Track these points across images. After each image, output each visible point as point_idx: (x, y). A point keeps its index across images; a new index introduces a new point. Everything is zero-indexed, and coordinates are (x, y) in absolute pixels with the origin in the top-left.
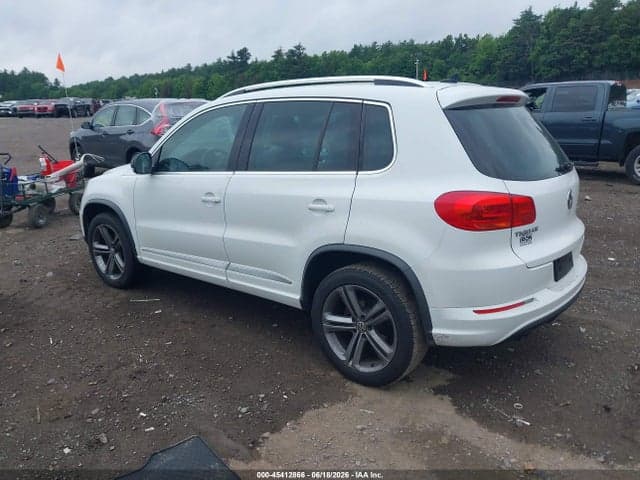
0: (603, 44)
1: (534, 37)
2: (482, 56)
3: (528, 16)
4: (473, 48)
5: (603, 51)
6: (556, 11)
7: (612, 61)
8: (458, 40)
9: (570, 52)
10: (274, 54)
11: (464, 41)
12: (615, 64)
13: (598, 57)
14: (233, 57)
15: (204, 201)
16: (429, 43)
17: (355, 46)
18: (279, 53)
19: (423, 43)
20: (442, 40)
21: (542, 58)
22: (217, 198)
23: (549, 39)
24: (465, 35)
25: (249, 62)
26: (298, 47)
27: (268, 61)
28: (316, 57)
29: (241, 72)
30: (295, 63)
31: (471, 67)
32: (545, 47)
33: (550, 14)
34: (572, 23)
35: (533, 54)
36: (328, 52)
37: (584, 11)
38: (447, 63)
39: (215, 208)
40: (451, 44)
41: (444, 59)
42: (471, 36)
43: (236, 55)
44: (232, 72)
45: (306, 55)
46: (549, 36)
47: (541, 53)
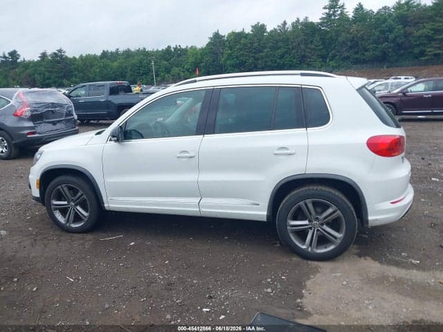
0: (261, 54)
1: (223, 49)
2: (191, 60)
3: (217, 36)
4: (185, 54)
5: (262, 58)
6: (233, 33)
7: (268, 64)
8: (175, 49)
9: (243, 58)
10: (40, 55)
11: (179, 50)
12: (270, 66)
13: (259, 62)
14: (5, 57)
15: (179, 157)
16: (155, 50)
17: (104, 51)
18: (44, 55)
19: (152, 50)
20: (164, 49)
21: (229, 62)
22: (192, 154)
23: (231, 50)
24: (180, 46)
25: (19, 61)
26: (60, 51)
27: (36, 60)
28: (75, 58)
29: (13, 68)
30: (58, 62)
31: (186, 66)
32: (230, 55)
33: (230, 35)
34: (243, 41)
35: (223, 59)
36: (84, 55)
37: (248, 34)
38: (170, 63)
39: (190, 161)
40: (171, 51)
41: (168, 61)
42: (183, 47)
43: (7, 56)
44: (5, 68)
45: (67, 57)
46: (231, 48)
47: (228, 59)
